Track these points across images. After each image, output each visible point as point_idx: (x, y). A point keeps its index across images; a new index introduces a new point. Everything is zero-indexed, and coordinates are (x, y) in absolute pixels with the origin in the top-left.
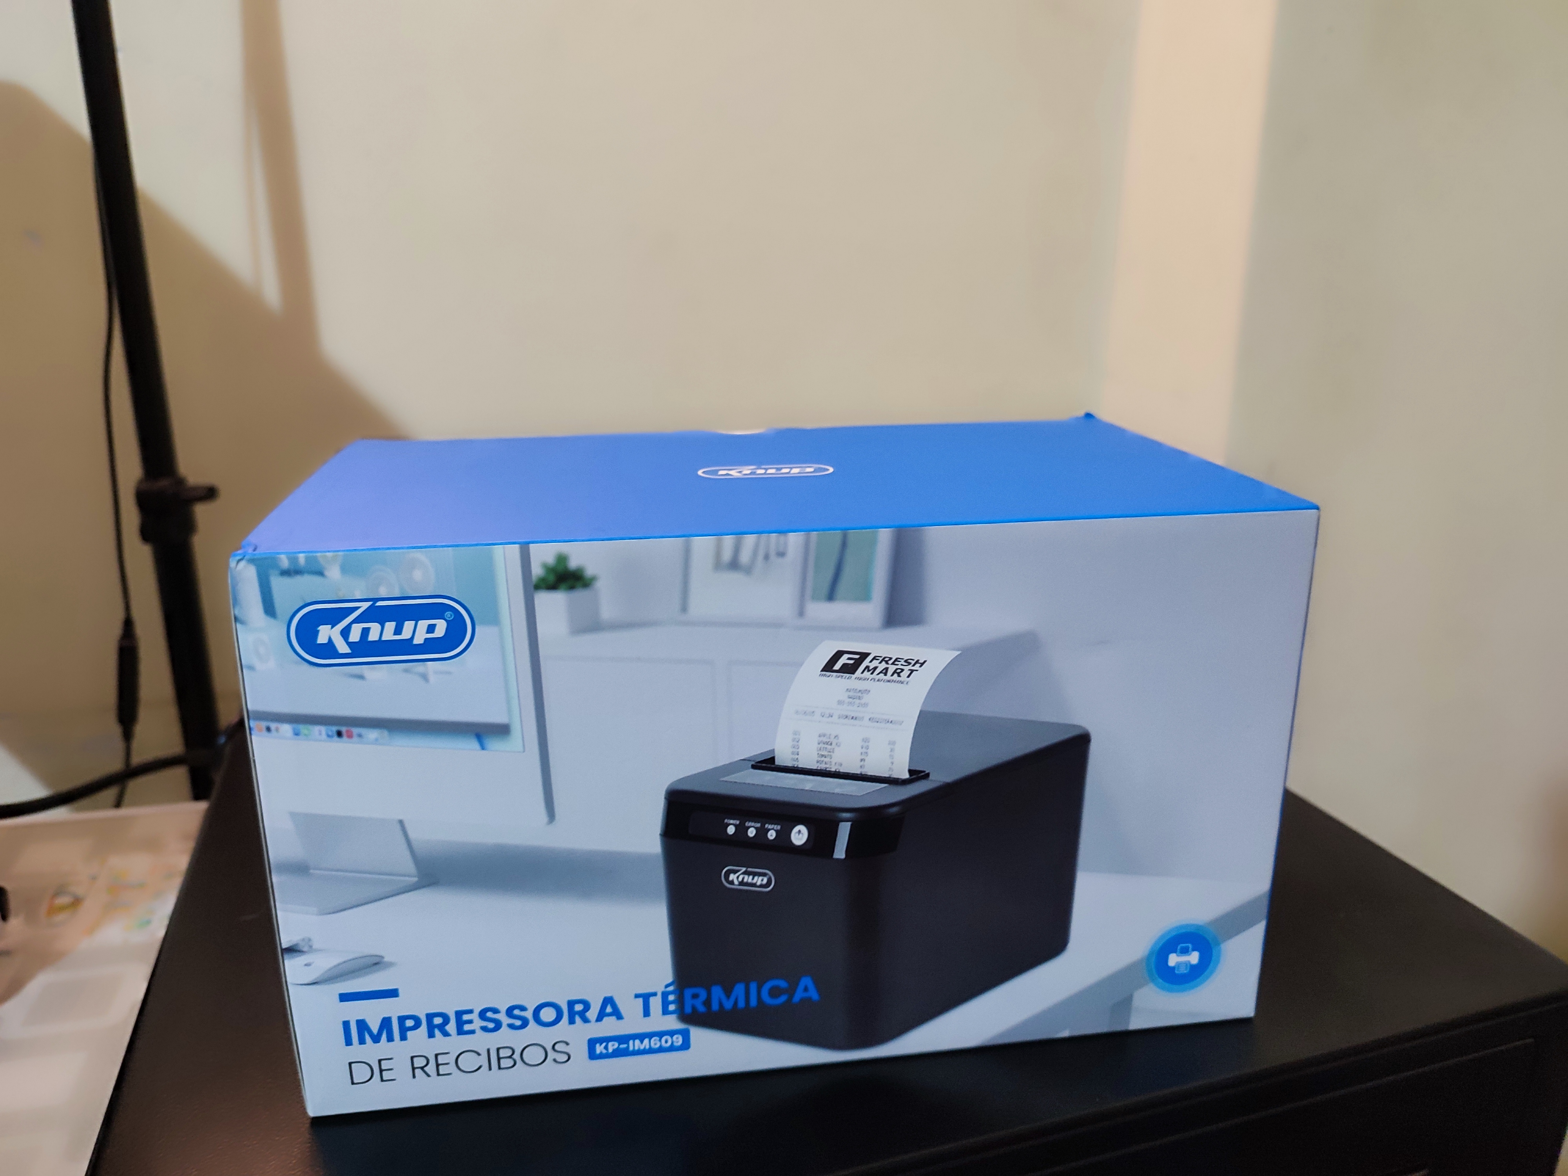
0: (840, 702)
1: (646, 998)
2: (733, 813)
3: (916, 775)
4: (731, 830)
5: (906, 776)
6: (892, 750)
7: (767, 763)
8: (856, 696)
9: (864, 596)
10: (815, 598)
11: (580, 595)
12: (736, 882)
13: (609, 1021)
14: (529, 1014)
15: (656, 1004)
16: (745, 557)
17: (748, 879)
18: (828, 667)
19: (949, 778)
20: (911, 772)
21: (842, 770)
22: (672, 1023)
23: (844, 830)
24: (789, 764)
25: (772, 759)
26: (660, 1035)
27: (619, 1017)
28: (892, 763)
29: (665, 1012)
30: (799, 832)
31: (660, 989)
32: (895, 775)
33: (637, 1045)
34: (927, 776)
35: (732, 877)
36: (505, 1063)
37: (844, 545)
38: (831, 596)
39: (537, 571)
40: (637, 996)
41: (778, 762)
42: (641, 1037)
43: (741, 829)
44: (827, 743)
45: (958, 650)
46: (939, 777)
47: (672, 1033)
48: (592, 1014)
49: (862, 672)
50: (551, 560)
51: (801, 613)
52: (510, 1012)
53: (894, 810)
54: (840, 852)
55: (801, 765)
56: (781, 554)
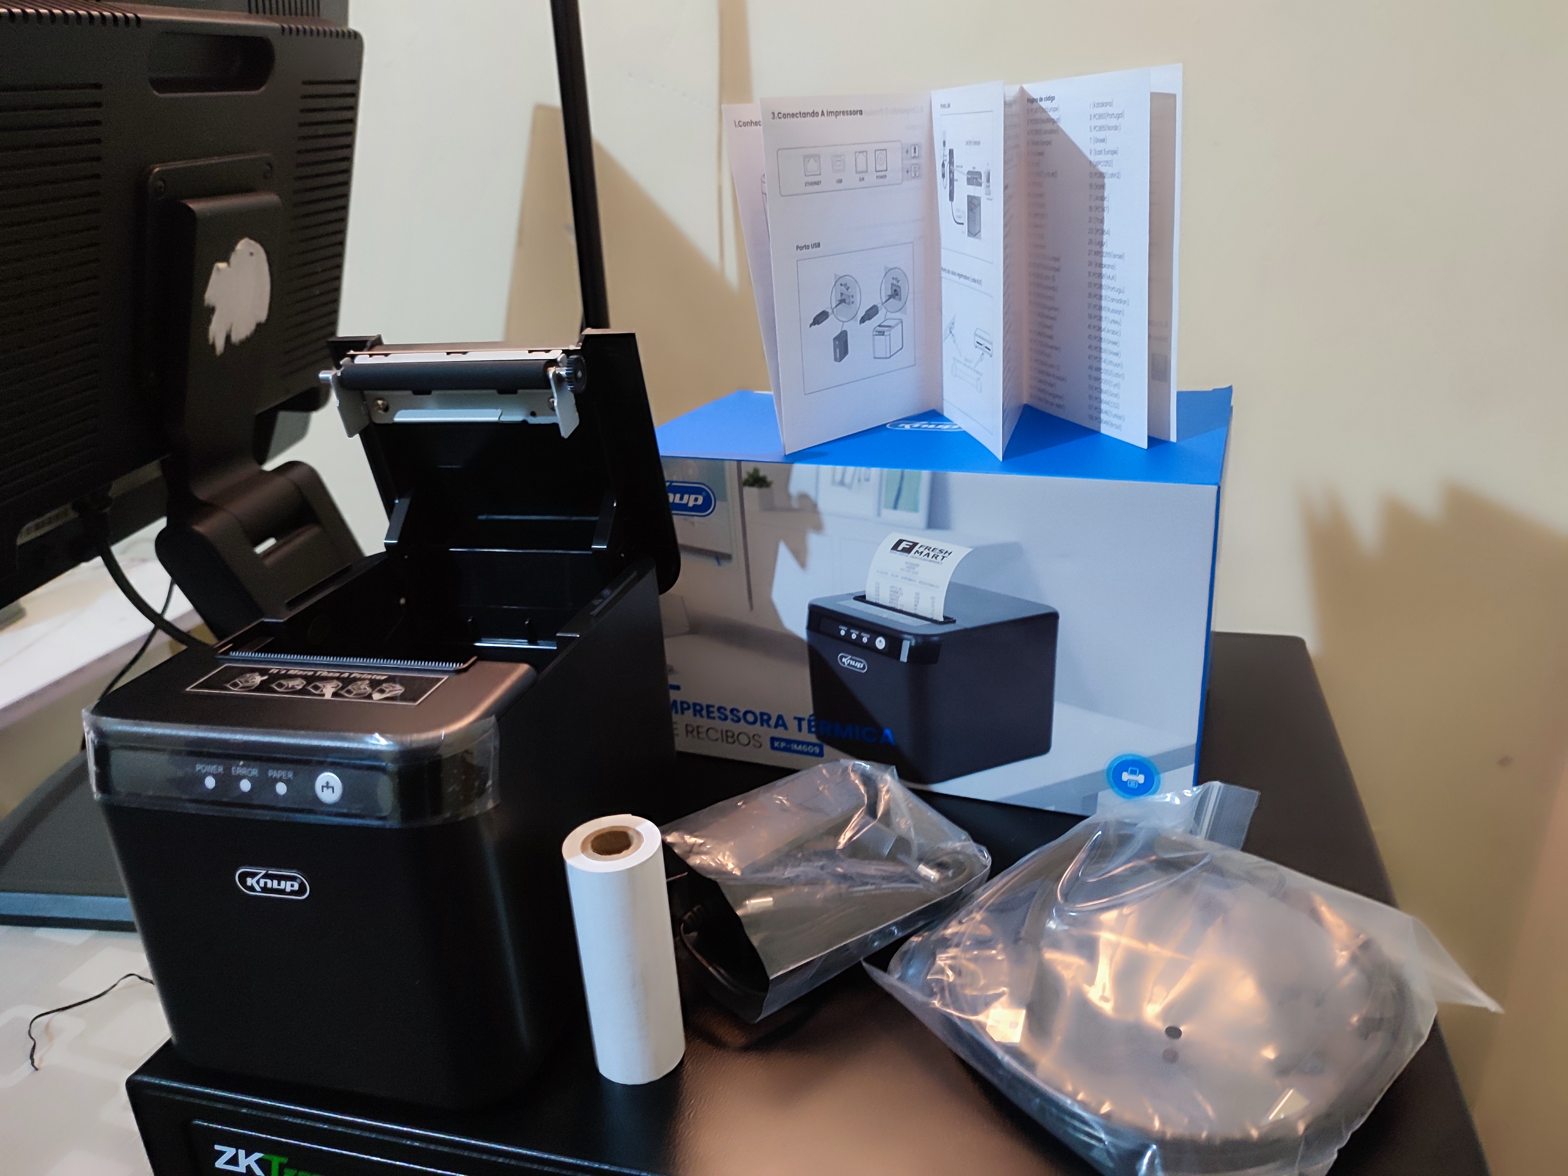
0: (902, 569)
1: (800, 720)
2: (845, 624)
3: (948, 620)
4: (843, 633)
5: (942, 619)
6: (933, 603)
7: (862, 598)
8: (912, 567)
9: (915, 509)
10: (886, 507)
11: (764, 490)
12: (846, 664)
13: (780, 729)
14: (741, 714)
15: (805, 725)
16: (847, 480)
17: (853, 663)
18: (895, 548)
19: (969, 625)
20: (945, 617)
21: (904, 609)
22: (813, 738)
23: (906, 646)
24: (874, 601)
25: (864, 597)
26: (808, 744)
27: (786, 728)
28: (933, 610)
29: (810, 731)
30: (880, 641)
31: (807, 717)
32: (935, 618)
33: (795, 747)
34: (954, 622)
35: (844, 660)
36: (730, 740)
37: (902, 478)
38: (895, 507)
39: (745, 476)
40: (795, 718)
41: (867, 598)
42: (799, 743)
43: (848, 634)
44: (895, 592)
45: (971, 548)
46: (962, 624)
47: (814, 745)
48: (773, 722)
49: (915, 553)
50: (751, 471)
51: (879, 515)
52: (732, 711)
53: (935, 639)
54: (904, 658)
55: (881, 602)
56: (867, 480)
